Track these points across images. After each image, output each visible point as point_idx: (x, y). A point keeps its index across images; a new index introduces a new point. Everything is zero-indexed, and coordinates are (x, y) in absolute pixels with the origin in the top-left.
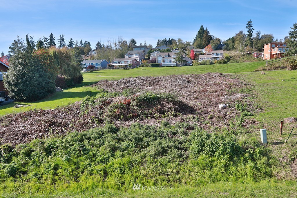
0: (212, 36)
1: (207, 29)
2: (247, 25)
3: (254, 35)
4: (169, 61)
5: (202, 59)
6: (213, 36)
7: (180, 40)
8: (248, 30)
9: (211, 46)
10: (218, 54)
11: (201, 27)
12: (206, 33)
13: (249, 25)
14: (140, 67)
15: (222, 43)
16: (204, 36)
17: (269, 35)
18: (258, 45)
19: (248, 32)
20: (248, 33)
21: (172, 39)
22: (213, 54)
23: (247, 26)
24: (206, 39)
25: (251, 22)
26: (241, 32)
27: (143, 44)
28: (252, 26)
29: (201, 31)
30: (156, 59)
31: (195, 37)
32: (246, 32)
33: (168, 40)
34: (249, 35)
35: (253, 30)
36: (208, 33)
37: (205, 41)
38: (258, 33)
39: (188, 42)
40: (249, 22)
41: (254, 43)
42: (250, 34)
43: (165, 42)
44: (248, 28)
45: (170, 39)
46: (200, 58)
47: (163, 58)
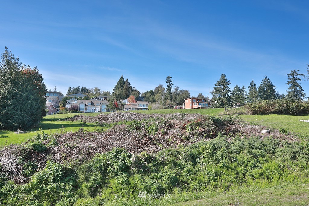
0: (132, 87)
1: (127, 80)
2: (167, 79)
3: (173, 90)
5: (127, 109)
6: (134, 88)
8: (167, 84)
9: (132, 97)
11: (121, 77)
12: (126, 84)
13: (169, 79)
15: (140, 96)
16: (125, 86)
17: (186, 91)
18: (177, 100)
19: (168, 86)
20: (168, 88)
22: (139, 104)
23: (167, 81)
24: (126, 89)
25: (170, 77)
28: (171, 81)
29: (120, 81)
30: (77, 106)
31: (114, 87)
33: (81, 88)
34: (168, 90)
35: (172, 85)
36: (128, 84)
37: (125, 92)
38: (177, 88)
40: (168, 77)
41: (173, 97)
42: (170, 89)
44: (168, 83)
45: (83, 87)
47: (86, 105)
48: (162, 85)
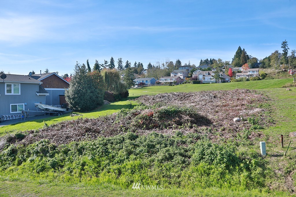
0: (249, 56)
1: (244, 50)
2: (282, 45)
3: (289, 54)
4: (209, 78)
5: (239, 76)
6: (250, 56)
7: (220, 60)
8: (283, 49)
9: (249, 64)
10: (254, 72)
11: (239, 48)
12: (243, 54)
13: (284, 44)
14: (183, 83)
15: (258, 62)
16: (242, 55)
18: (294, 63)
19: (283, 51)
20: (283, 52)
21: (213, 59)
23: (282, 46)
24: (244, 58)
25: (286, 42)
26: (277, 52)
27: (188, 64)
28: (287, 45)
29: (238, 51)
30: (197, 77)
31: (233, 57)
32: (281, 51)
33: (209, 60)
34: (284, 54)
35: (288, 50)
36: (245, 53)
37: (242, 60)
38: (293, 52)
39: (227, 62)
40: (284, 42)
41: (289, 61)
42: (286, 53)
43: (206, 61)
44: (283, 48)
45: (211, 59)
46: (238, 76)
47: (204, 75)
48: (277, 50)
